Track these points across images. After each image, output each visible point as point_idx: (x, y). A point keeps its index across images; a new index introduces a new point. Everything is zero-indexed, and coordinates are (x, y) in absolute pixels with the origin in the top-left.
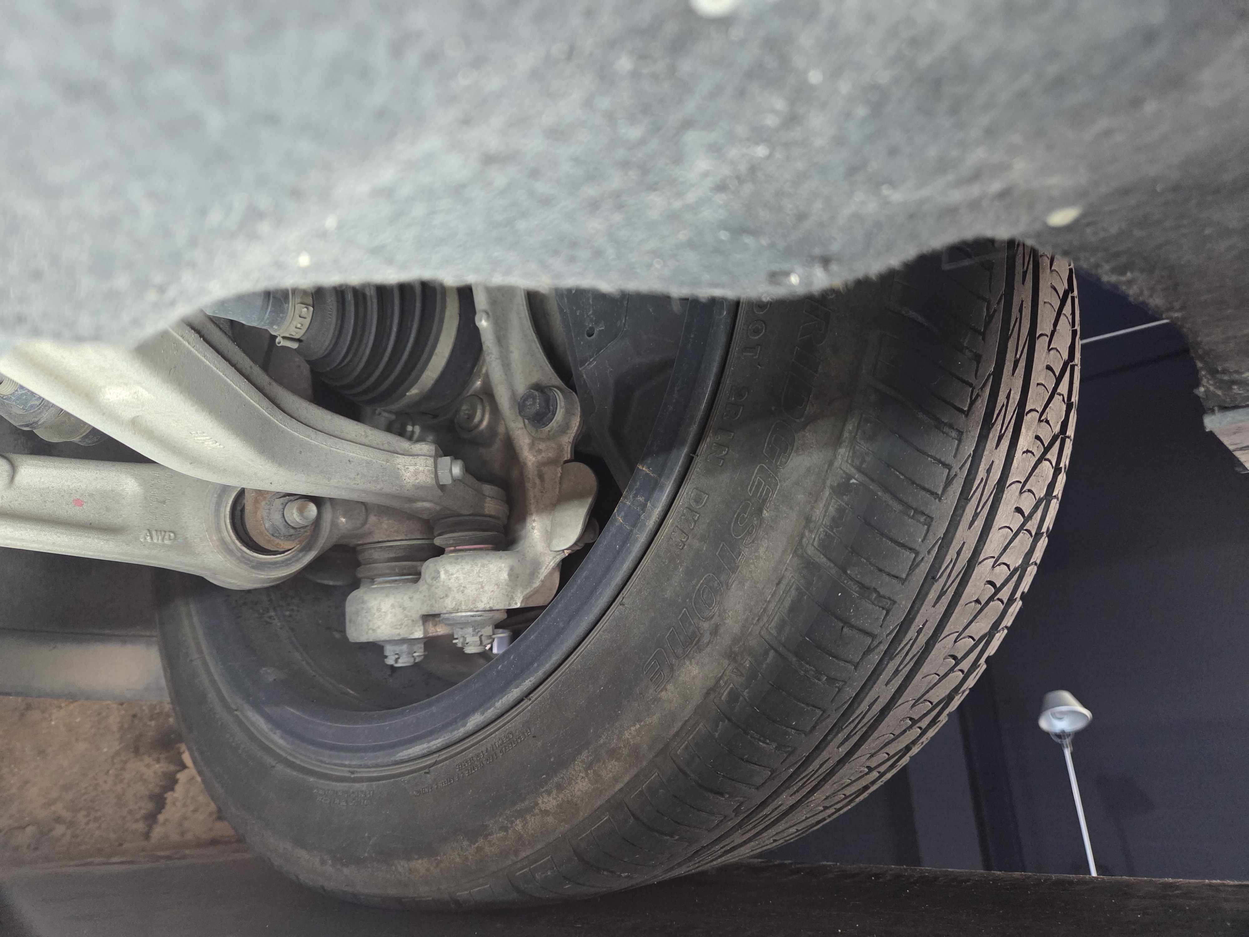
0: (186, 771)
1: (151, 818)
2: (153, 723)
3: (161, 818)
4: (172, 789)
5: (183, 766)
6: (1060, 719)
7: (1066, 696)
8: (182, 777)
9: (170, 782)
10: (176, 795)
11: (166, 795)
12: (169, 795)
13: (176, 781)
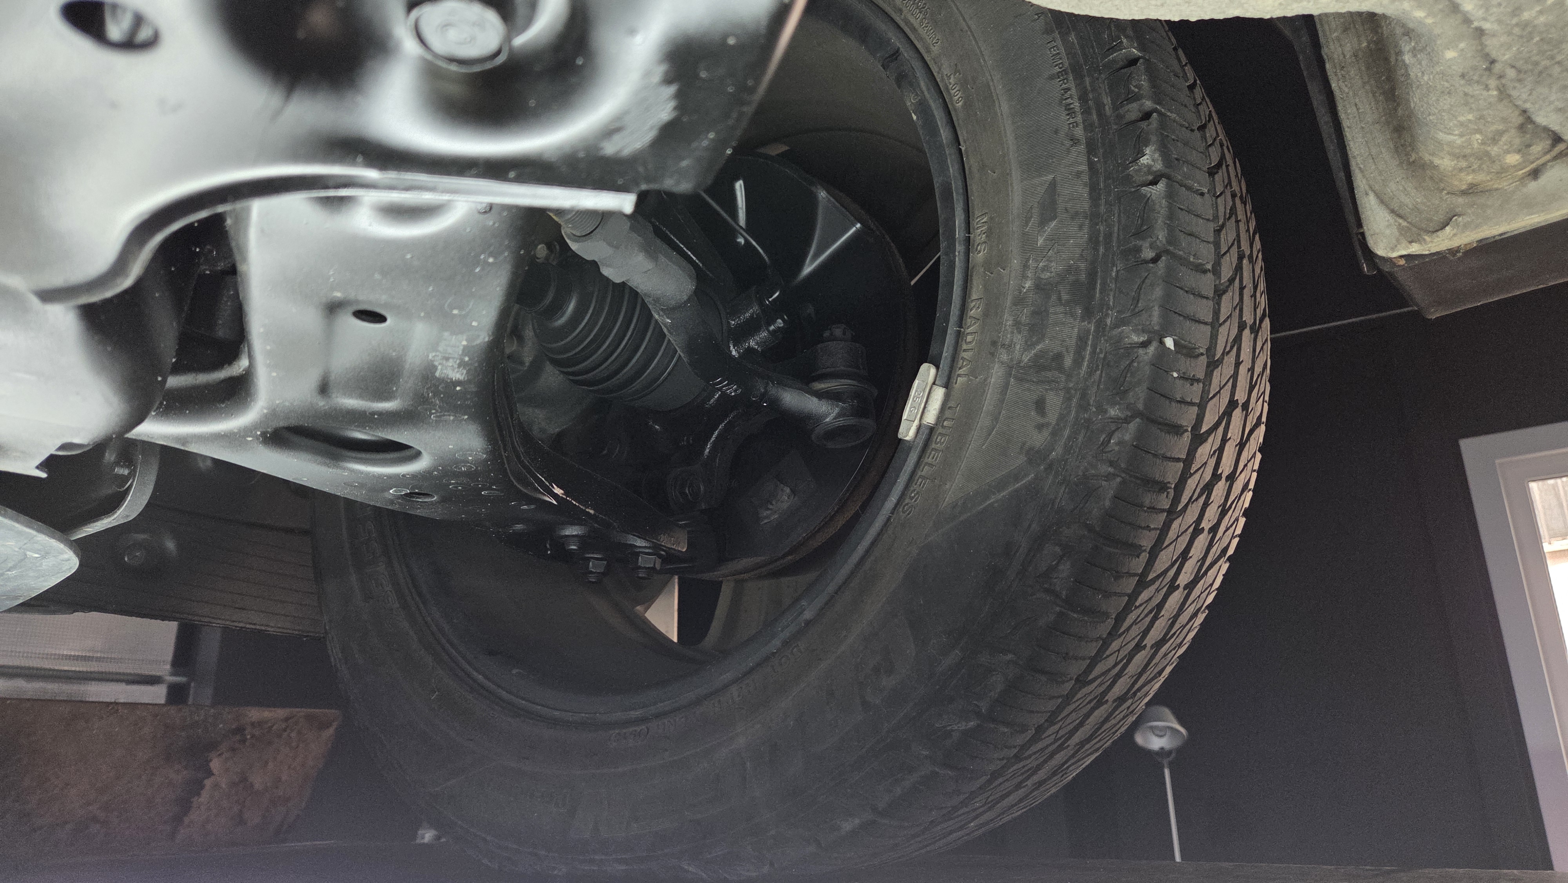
0: (212, 779)
1: (178, 820)
2: (183, 734)
3: (186, 820)
4: (199, 794)
5: (210, 773)
6: (1161, 736)
7: (1167, 712)
8: (208, 783)
9: (195, 787)
10: (201, 800)
11: (192, 800)
12: (195, 799)
13: (202, 787)
